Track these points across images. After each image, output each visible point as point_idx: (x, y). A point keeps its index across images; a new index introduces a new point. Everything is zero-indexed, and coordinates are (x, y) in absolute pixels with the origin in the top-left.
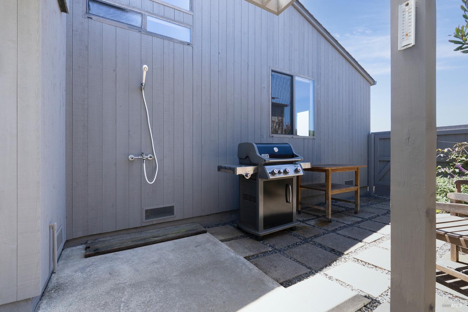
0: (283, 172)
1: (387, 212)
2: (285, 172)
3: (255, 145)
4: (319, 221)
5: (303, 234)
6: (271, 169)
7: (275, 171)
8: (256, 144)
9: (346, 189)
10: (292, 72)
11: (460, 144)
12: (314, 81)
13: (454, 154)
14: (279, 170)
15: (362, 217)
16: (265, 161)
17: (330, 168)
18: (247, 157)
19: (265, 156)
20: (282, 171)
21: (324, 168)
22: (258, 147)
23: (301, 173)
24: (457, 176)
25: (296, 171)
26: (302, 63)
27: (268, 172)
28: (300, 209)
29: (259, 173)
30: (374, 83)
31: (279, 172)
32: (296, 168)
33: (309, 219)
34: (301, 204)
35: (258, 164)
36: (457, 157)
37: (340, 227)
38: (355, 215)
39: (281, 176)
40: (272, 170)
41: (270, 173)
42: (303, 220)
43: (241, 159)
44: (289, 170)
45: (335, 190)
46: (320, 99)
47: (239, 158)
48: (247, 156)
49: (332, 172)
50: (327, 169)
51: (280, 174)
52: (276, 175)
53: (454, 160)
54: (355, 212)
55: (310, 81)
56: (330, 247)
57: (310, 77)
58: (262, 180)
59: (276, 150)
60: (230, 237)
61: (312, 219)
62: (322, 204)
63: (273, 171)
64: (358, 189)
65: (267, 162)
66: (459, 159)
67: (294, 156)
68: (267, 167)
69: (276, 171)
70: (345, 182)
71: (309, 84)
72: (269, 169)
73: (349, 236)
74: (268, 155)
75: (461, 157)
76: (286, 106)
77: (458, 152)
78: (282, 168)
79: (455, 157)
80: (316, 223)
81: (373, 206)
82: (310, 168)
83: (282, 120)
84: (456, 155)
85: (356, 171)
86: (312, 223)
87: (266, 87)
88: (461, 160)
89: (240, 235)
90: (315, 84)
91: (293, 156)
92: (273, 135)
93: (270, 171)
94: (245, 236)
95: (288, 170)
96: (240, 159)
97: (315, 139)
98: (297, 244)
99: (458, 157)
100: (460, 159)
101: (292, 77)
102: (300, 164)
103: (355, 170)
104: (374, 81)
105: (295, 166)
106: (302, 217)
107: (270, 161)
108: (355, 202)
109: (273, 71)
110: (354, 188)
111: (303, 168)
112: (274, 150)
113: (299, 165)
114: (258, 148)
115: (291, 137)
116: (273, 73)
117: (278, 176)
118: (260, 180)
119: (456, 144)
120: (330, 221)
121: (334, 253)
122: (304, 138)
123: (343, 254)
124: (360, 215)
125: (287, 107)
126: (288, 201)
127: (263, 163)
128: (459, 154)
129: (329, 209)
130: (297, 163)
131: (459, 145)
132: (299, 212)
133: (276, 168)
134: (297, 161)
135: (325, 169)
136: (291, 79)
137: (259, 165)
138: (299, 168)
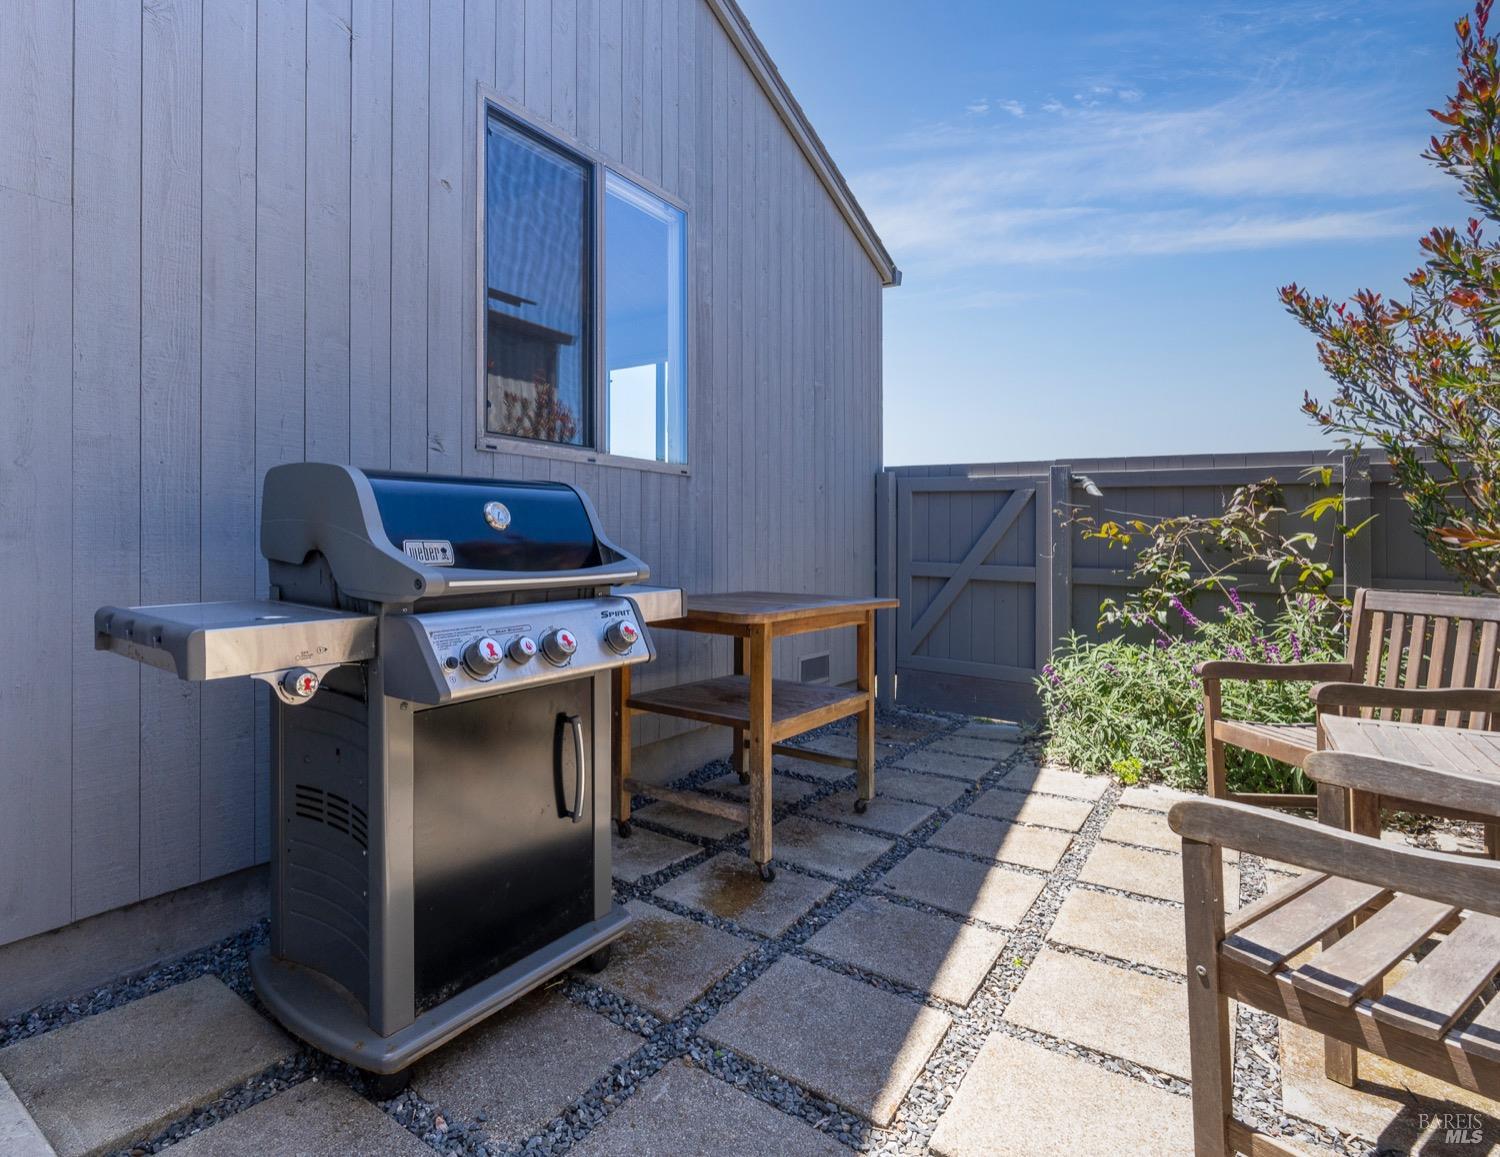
0: (534, 649)
1: (967, 791)
2: (550, 650)
3: (364, 487)
4: (719, 877)
5: (650, 992)
6: (464, 639)
7: (484, 652)
8: (370, 474)
9: (829, 711)
10: (587, 144)
11: (1171, 522)
12: (684, 215)
13: (1155, 557)
14: (510, 638)
15: (888, 829)
16: (419, 584)
17: (770, 616)
18: (313, 555)
19: (429, 553)
20: (530, 645)
21: (746, 616)
22: (381, 497)
23: (639, 652)
24: (1177, 642)
25: (613, 640)
26: (637, 117)
27: (441, 655)
28: (626, 815)
29: (380, 663)
30: (895, 278)
31: (514, 655)
32: (611, 624)
33: (670, 867)
34: (632, 785)
35: (379, 604)
36: (1160, 567)
37: (817, 906)
38: (857, 820)
39: (523, 677)
40: (467, 640)
41: (451, 663)
42: (644, 877)
43: (282, 564)
44: (571, 638)
45: (787, 721)
46: (709, 301)
47: (270, 560)
48: (310, 547)
49: (775, 633)
50: (757, 620)
51: (520, 664)
52: (491, 675)
53: (1154, 579)
54: (856, 804)
55: (671, 210)
56: (797, 1074)
57: (668, 191)
58: (404, 704)
59: (498, 515)
60: (185, 1102)
61: (685, 866)
62: (719, 769)
63: (475, 647)
64: (868, 702)
65: (432, 590)
66: (1169, 577)
67: (603, 557)
68: (431, 624)
69: (492, 647)
70: (803, 662)
71: (661, 228)
72: (442, 635)
73: (869, 964)
74: (447, 545)
75: (1175, 569)
76: (567, 340)
77: (1166, 553)
78: (531, 623)
79: (1157, 570)
80: (703, 892)
81: (909, 762)
82: (680, 616)
83: (549, 393)
84: (1159, 563)
85: (859, 627)
86: (688, 891)
87: (456, 185)
88: (1174, 579)
89: (260, 1066)
90: (691, 231)
91: (594, 555)
92: (493, 441)
93: (454, 652)
94: (294, 1070)
95: (565, 638)
96: (277, 564)
97: (688, 477)
98: (616, 1084)
99: (1167, 568)
100: (1172, 576)
101: (588, 166)
102: (632, 602)
103: (855, 623)
104: (894, 271)
105: (605, 615)
106: (638, 855)
107: (452, 584)
108: (855, 761)
109: (493, 112)
110: (857, 702)
111: (649, 617)
112: (484, 515)
113: (625, 606)
114: (383, 499)
115: (585, 460)
116: (497, 127)
117: (501, 680)
118: (389, 705)
119: (1159, 522)
120: (766, 874)
121: (824, 1121)
122: (641, 471)
123: (870, 1123)
124: (876, 818)
125: (571, 348)
126: (570, 807)
127: (411, 599)
128: (1168, 558)
129: (762, 816)
130: (613, 591)
131: (1168, 526)
132: (622, 829)
133: (490, 631)
134: (619, 584)
135: (750, 621)
136: (585, 183)
137: (384, 609)
138: (630, 622)
